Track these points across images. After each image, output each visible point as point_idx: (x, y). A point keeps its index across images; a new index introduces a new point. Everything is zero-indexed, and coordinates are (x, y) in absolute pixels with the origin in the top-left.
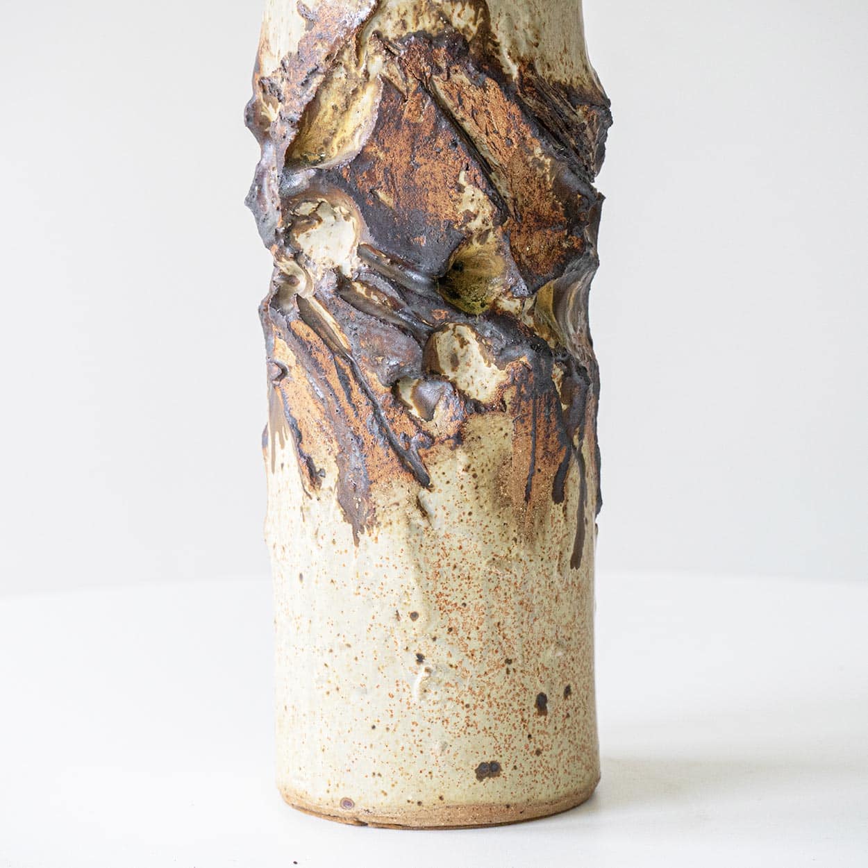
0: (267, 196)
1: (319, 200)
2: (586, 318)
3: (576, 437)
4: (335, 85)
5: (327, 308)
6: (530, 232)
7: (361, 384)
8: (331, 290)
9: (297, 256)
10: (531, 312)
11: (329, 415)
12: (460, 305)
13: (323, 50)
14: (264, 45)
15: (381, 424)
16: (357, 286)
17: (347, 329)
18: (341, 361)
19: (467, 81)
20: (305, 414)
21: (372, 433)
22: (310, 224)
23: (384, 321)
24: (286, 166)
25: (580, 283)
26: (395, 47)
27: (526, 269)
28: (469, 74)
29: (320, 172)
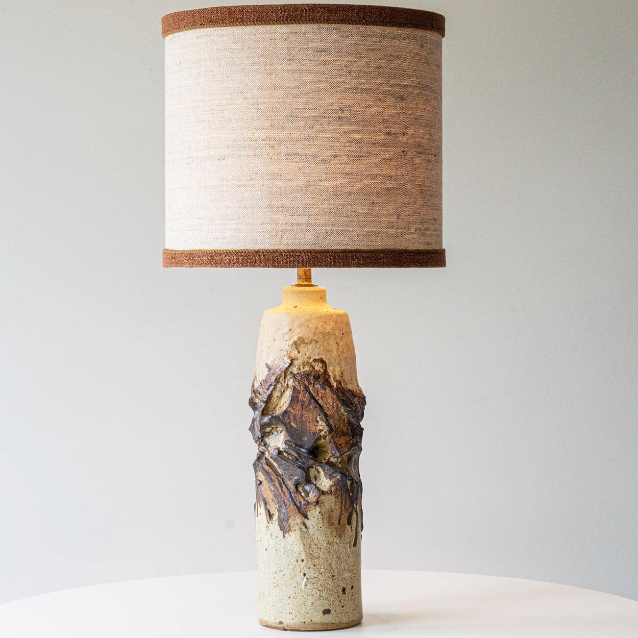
0: (256, 428)
1: (273, 426)
2: (358, 468)
3: (355, 505)
4: (278, 389)
5: (275, 461)
6: (340, 437)
7: (286, 485)
8: (276, 455)
9: (265, 445)
10: (340, 463)
11: (275, 496)
12: (317, 459)
13: (273, 378)
14: (255, 378)
15: (292, 498)
16: (285, 453)
17: (281, 467)
18: (279, 478)
19: (319, 387)
20: (268, 496)
21: (289, 501)
22: (269, 435)
23: (293, 464)
24: (262, 415)
25: (356, 455)
26: (297, 376)
27: (338, 447)
28: (320, 385)
29: (272, 417)
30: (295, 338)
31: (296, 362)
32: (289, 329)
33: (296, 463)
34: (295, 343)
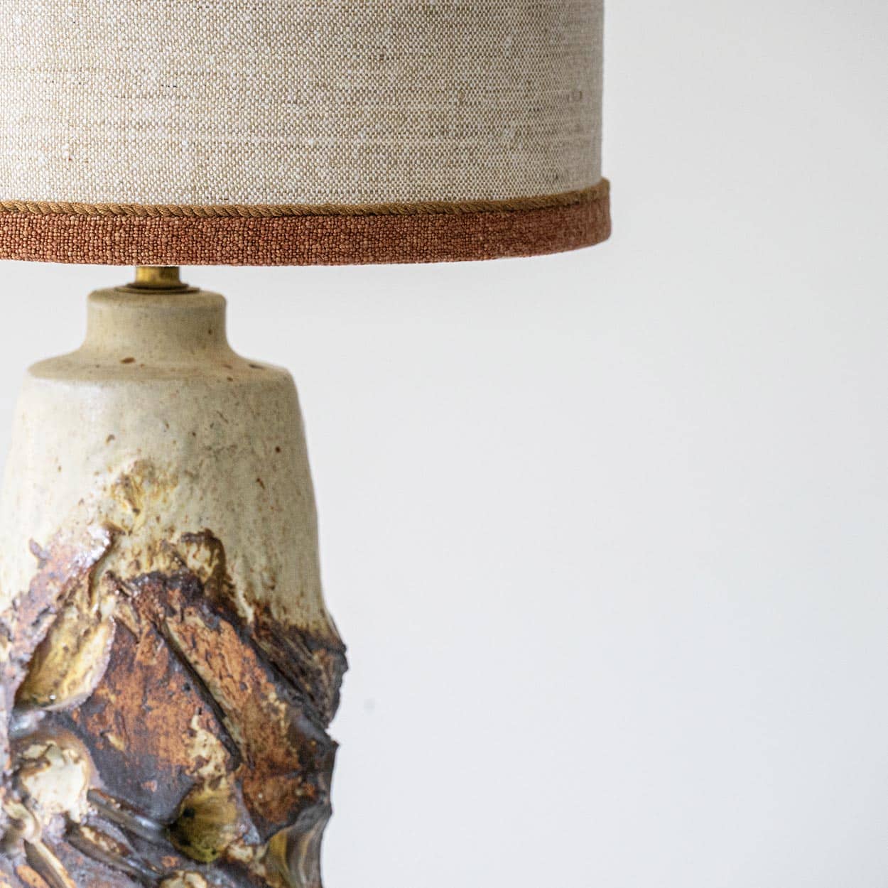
28: (203, 616)
29: (49, 714)
30: (126, 466)
31: (125, 542)
32: (106, 436)
33: (121, 862)
34: (126, 482)
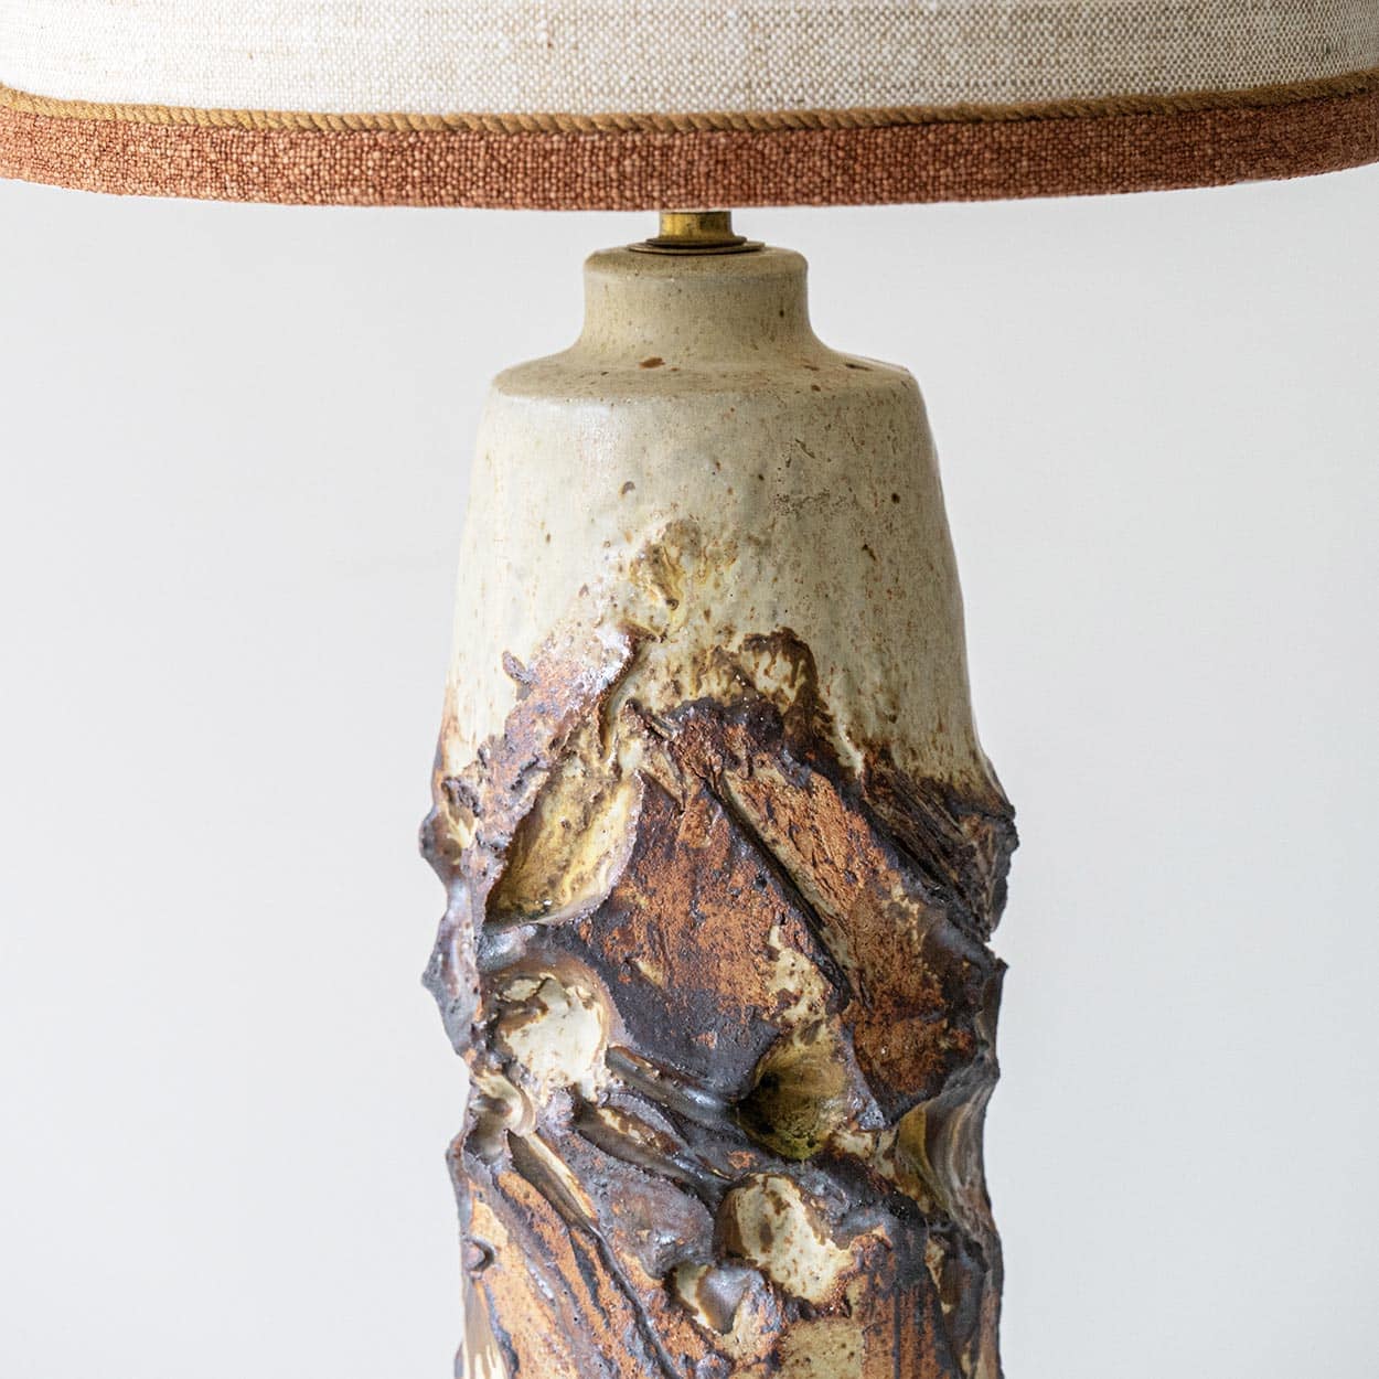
0: (457, 971)
1: (543, 975)
2: (980, 1164)
3: (965, 1358)
4: (567, 789)
5: (557, 1152)
6: (887, 1023)
7: (614, 1276)
8: (563, 1121)
9: (506, 1068)
10: (889, 1154)
11: (561, 1326)
12: (775, 1143)
13: (545, 731)
14: (450, 725)
15: (648, 1339)
16: (606, 1114)
17: (591, 1185)
18: (581, 1238)
19: (780, 778)
20: (523, 1324)
21: (633, 1354)
22: (528, 1015)
23: (650, 1172)
24: (487, 921)
25: (969, 1106)
26: (663, 725)
27: (880, 1084)
28: (784, 767)
29: (543, 930)
30: (654, 531)
31: (656, 653)
32: (621, 483)
33: (665, 1164)
34: (655, 556)
